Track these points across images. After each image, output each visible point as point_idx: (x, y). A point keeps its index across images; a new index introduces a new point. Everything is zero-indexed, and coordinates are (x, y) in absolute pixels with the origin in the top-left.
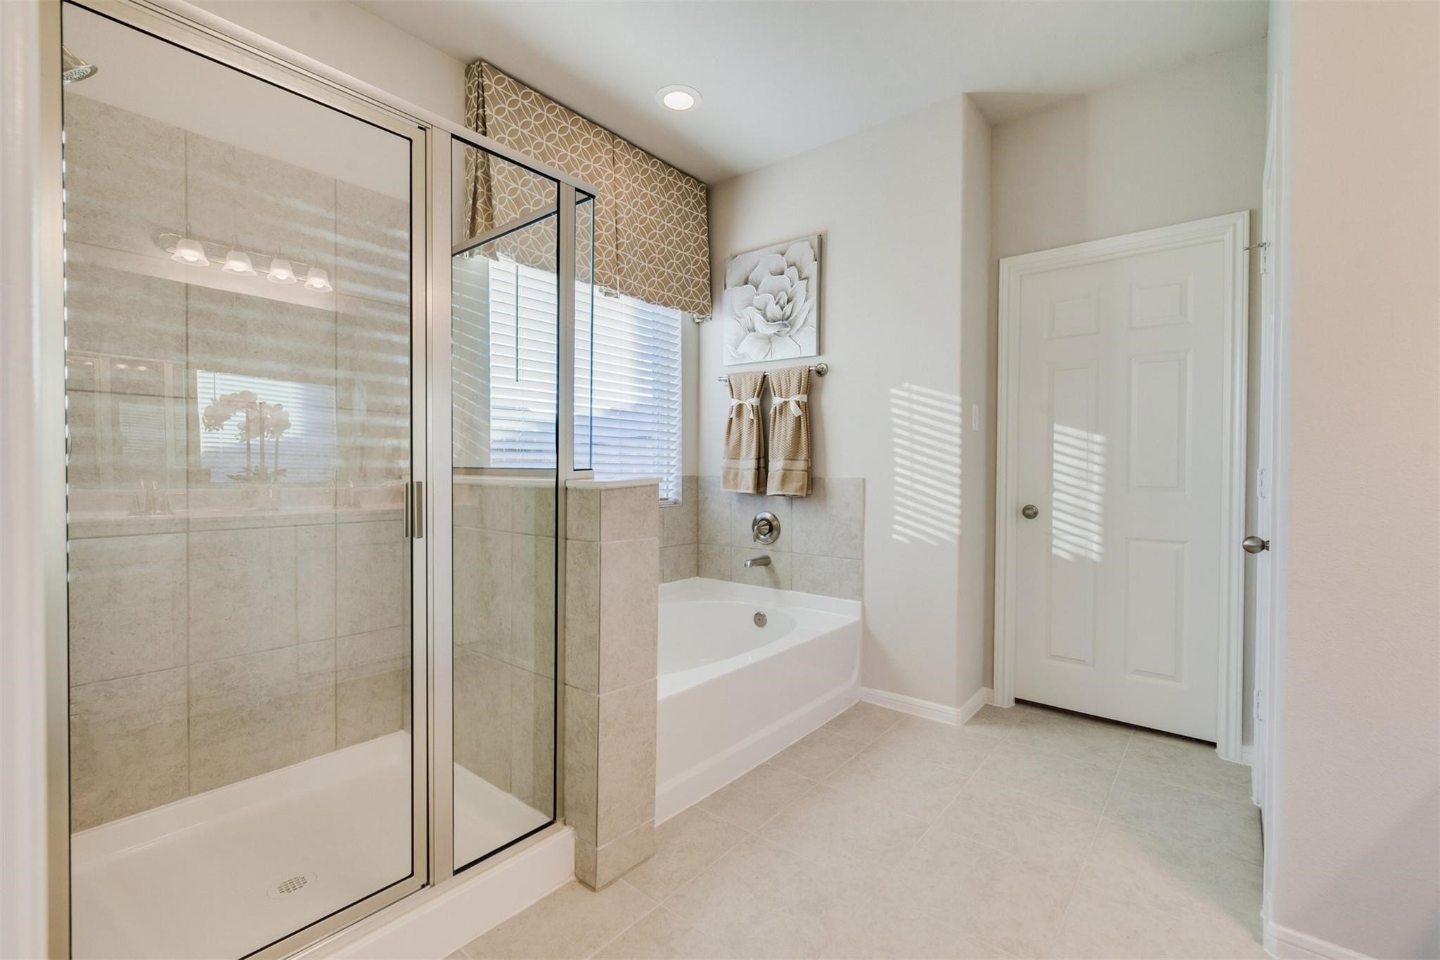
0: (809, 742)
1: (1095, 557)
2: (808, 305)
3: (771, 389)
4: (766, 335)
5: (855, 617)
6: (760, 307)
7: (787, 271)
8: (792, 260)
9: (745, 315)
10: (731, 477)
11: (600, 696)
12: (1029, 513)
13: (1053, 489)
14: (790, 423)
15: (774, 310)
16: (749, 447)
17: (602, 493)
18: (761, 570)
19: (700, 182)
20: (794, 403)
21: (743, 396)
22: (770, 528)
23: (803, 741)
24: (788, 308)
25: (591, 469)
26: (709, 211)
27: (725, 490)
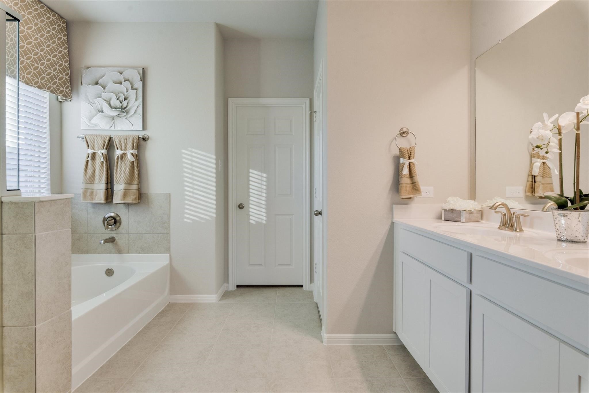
0: (147, 328)
1: (264, 222)
2: (137, 103)
3: (115, 145)
4: (111, 116)
5: (167, 262)
6: (106, 99)
7: (123, 83)
8: (127, 78)
9: (96, 102)
10: (88, 194)
11: (36, 326)
12: (241, 207)
13: (249, 196)
14: (128, 165)
15: (115, 102)
16: (101, 177)
17: (36, 204)
18: (110, 245)
19: (62, 18)
20: (130, 154)
21: (96, 146)
22: (115, 221)
23: (145, 328)
24: (125, 103)
25: (19, 190)
26: (68, 35)
27: (84, 201)
